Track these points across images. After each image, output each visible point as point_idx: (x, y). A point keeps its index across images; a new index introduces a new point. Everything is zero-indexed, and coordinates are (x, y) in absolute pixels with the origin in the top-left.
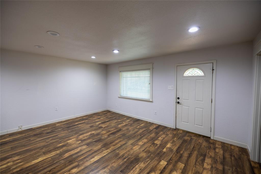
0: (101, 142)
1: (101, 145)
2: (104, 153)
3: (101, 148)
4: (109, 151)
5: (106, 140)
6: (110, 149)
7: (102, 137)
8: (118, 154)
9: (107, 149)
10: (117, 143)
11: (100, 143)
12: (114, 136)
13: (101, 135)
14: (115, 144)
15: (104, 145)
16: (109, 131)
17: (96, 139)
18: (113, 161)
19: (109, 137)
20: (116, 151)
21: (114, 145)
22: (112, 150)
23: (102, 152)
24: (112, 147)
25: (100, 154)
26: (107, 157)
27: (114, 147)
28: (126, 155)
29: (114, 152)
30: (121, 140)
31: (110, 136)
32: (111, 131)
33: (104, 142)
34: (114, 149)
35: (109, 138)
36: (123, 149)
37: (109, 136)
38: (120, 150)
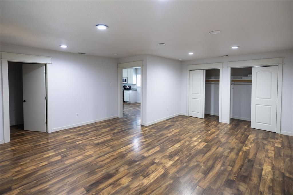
0: (128, 160)
1: (127, 157)
2: (124, 149)
3: (127, 153)
4: (119, 151)
5: (121, 163)
6: (117, 152)
7: (128, 169)
8: (111, 148)
9: (121, 152)
10: (107, 159)
11: (129, 158)
12: (108, 171)
13: (129, 173)
14: (111, 158)
15: (125, 157)
16: (114, 184)
17: (136, 165)
18: (116, 144)
19: (117, 168)
20: (112, 151)
21: (113, 156)
22: (116, 151)
23: (126, 150)
24: (115, 154)
25: (127, 148)
26: (121, 147)
27: (113, 154)
28: (104, 147)
29: (114, 150)
30: (101, 163)
31: (114, 171)
32: (110, 185)
33: (124, 160)
34: (114, 152)
35: (117, 166)
36: (104, 152)
37: (117, 171)
38: (108, 151)
